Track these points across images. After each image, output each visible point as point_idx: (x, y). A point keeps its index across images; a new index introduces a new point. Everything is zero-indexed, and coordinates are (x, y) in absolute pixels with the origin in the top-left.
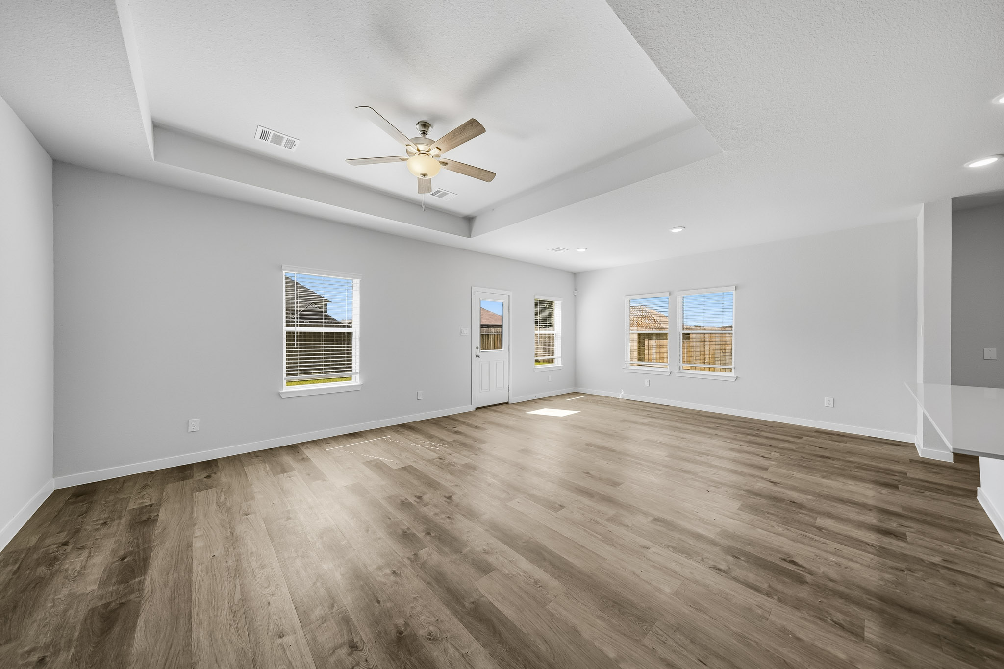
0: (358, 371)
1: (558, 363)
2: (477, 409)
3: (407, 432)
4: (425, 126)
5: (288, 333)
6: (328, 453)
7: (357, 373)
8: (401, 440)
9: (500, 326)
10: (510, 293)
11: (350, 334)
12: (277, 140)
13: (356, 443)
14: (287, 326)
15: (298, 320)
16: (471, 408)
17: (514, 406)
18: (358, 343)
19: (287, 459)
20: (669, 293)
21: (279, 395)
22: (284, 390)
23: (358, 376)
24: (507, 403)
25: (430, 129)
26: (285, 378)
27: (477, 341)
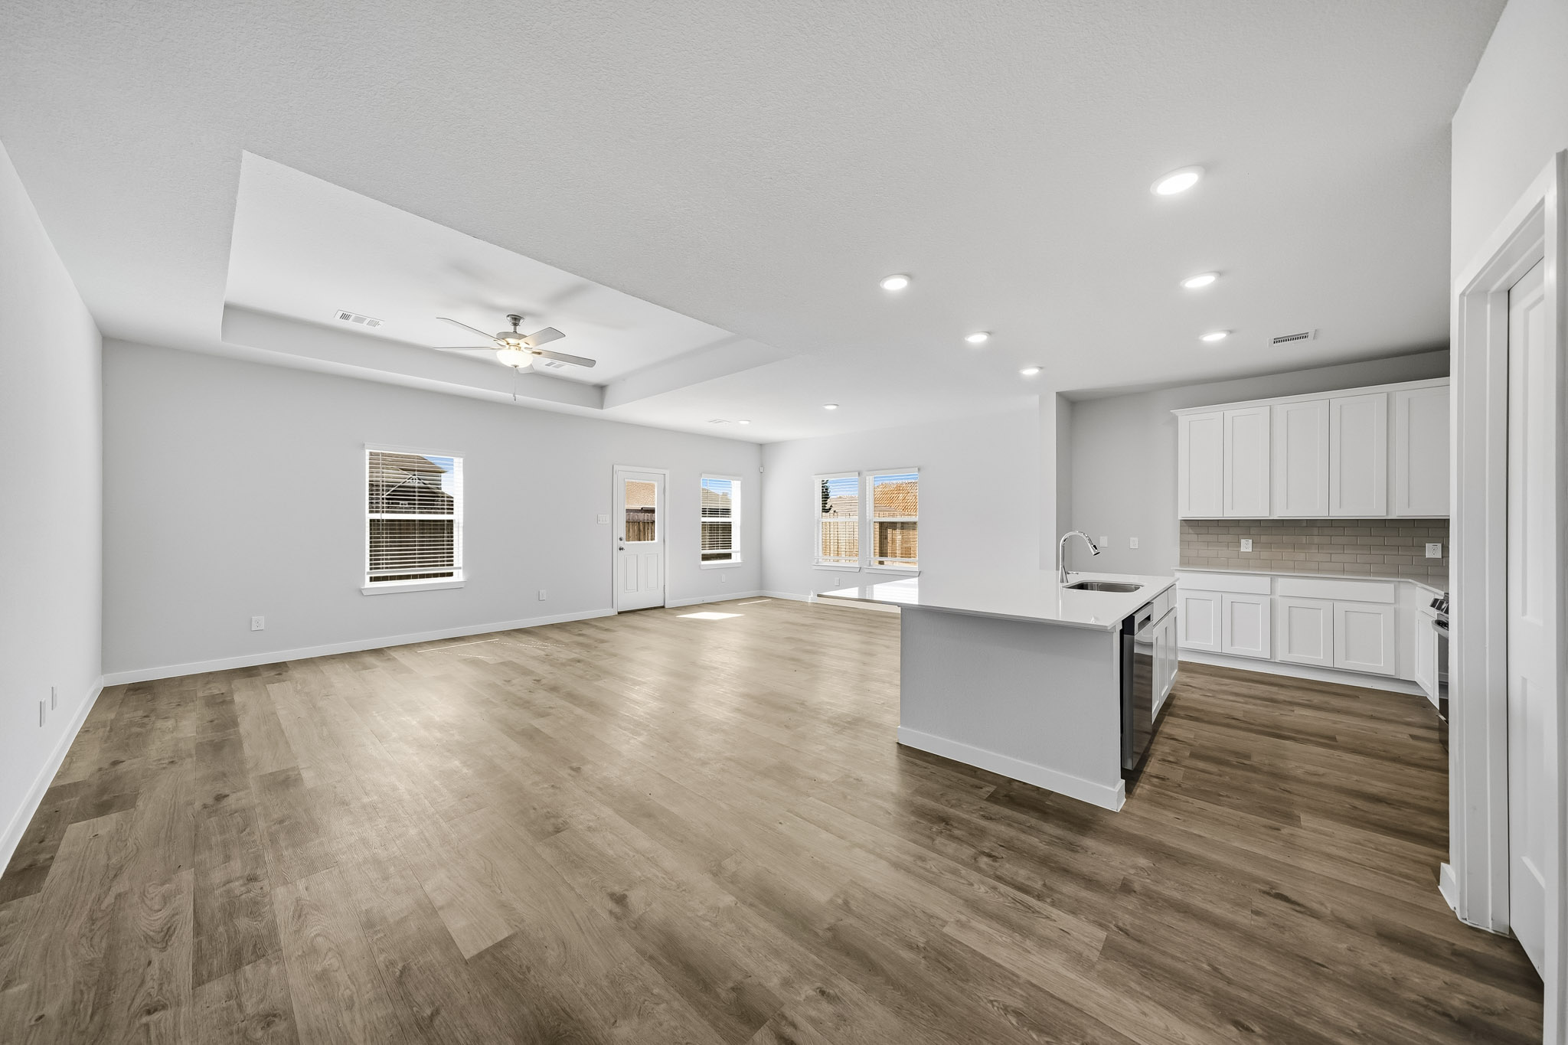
0: (461, 565)
1: (736, 558)
2: (619, 613)
3: (520, 635)
4: (516, 320)
5: (371, 520)
6: (421, 654)
7: (460, 568)
8: (509, 643)
9: (652, 511)
10: (667, 472)
11: (451, 522)
12: (359, 320)
13: (454, 646)
14: (371, 512)
15: (385, 505)
16: (613, 612)
17: (670, 611)
18: (461, 533)
19: (370, 660)
20: (857, 473)
21: (360, 591)
22: (366, 587)
23: (461, 571)
24: (663, 607)
25: (521, 321)
26: (368, 573)
27: (621, 529)
